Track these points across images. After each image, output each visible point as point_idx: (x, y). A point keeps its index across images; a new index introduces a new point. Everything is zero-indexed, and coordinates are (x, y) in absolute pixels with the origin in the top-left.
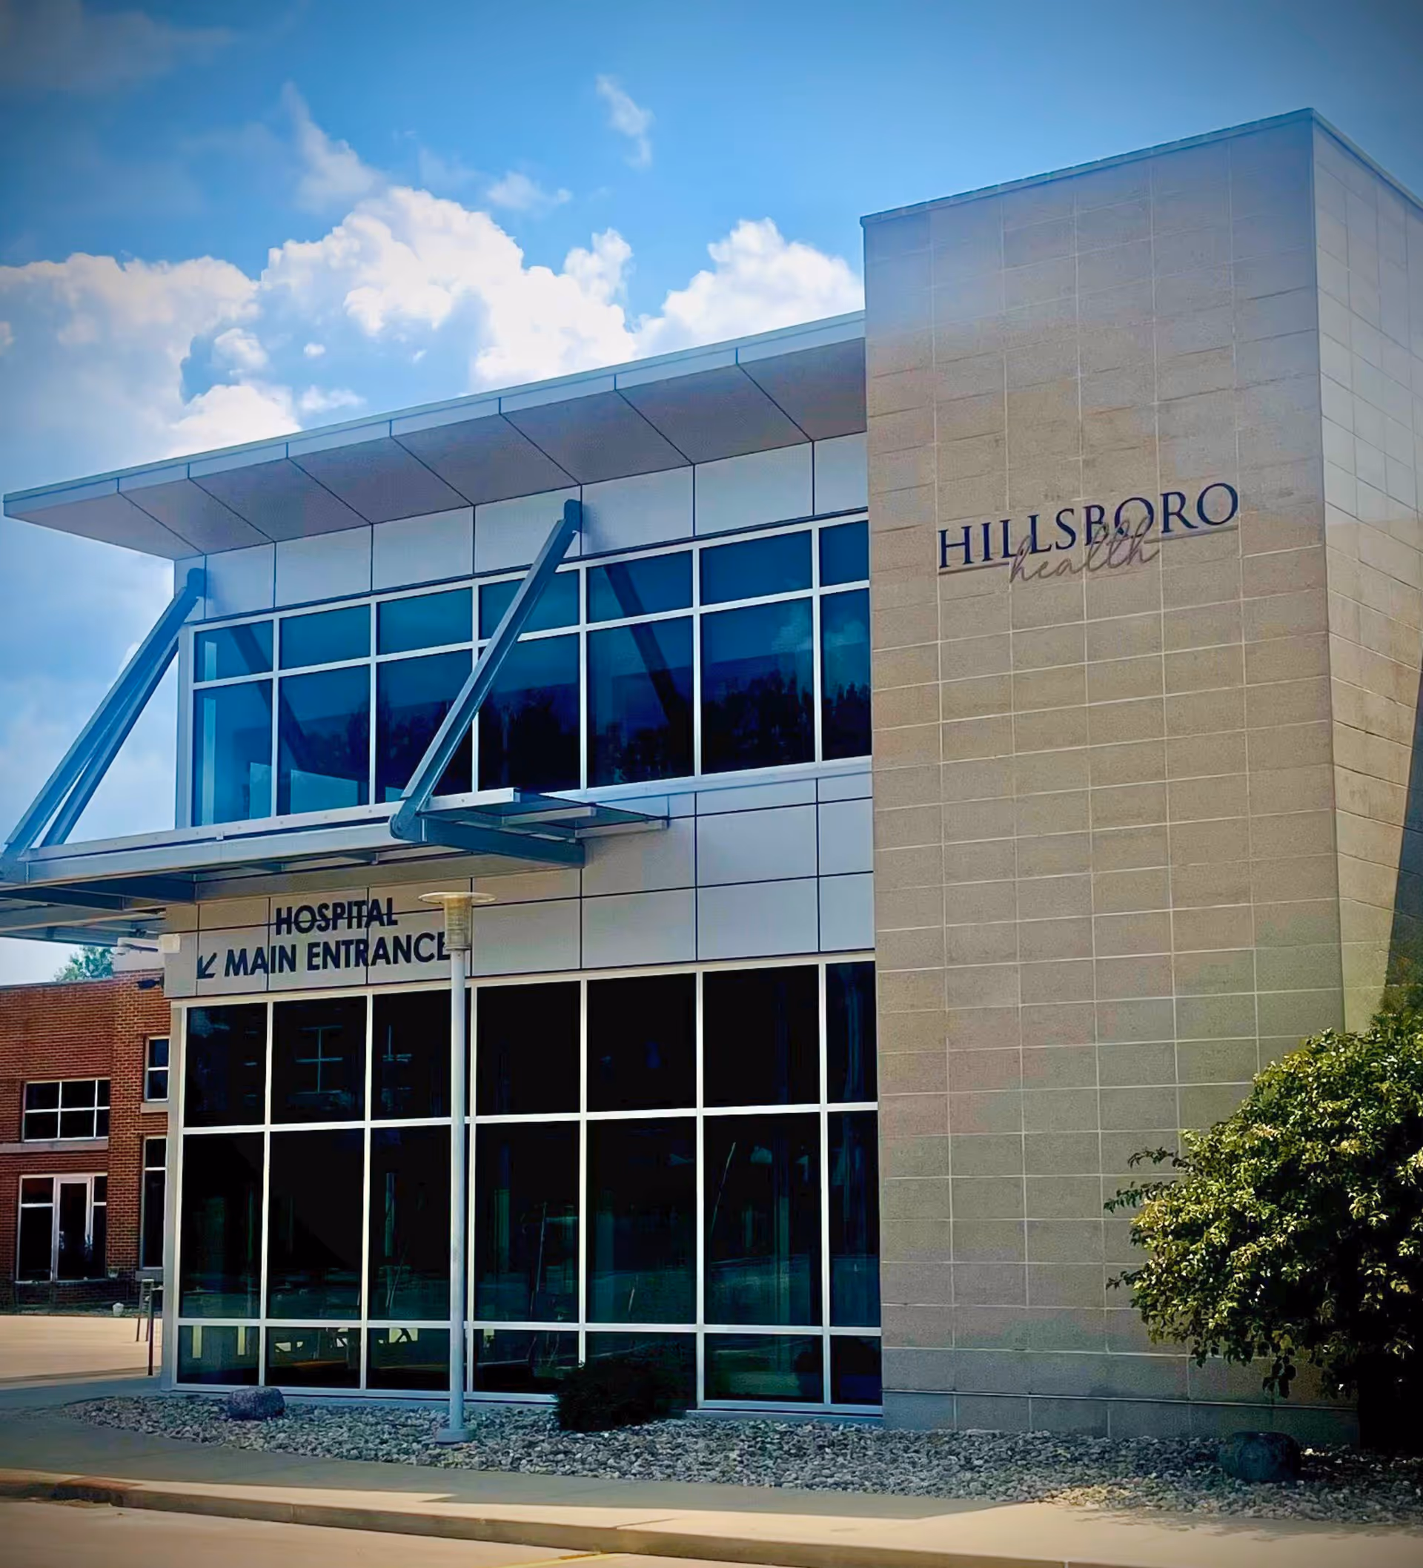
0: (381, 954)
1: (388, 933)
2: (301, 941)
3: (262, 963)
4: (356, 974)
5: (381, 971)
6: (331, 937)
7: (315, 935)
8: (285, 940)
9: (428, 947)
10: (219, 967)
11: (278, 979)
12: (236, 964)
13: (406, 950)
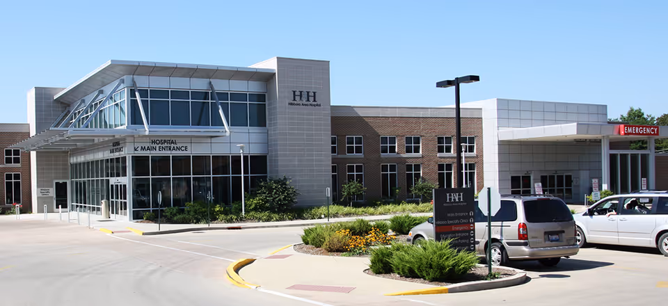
0: (174, 149)
1: (175, 146)
2: (158, 146)
3: (148, 149)
4: (169, 152)
5: (174, 152)
6: (163, 146)
7: (160, 145)
8: (154, 145)
9: (183, 149)
10: (139, 148)
11: (152, 152)
12: (143, 149)
13: (179, 149)
